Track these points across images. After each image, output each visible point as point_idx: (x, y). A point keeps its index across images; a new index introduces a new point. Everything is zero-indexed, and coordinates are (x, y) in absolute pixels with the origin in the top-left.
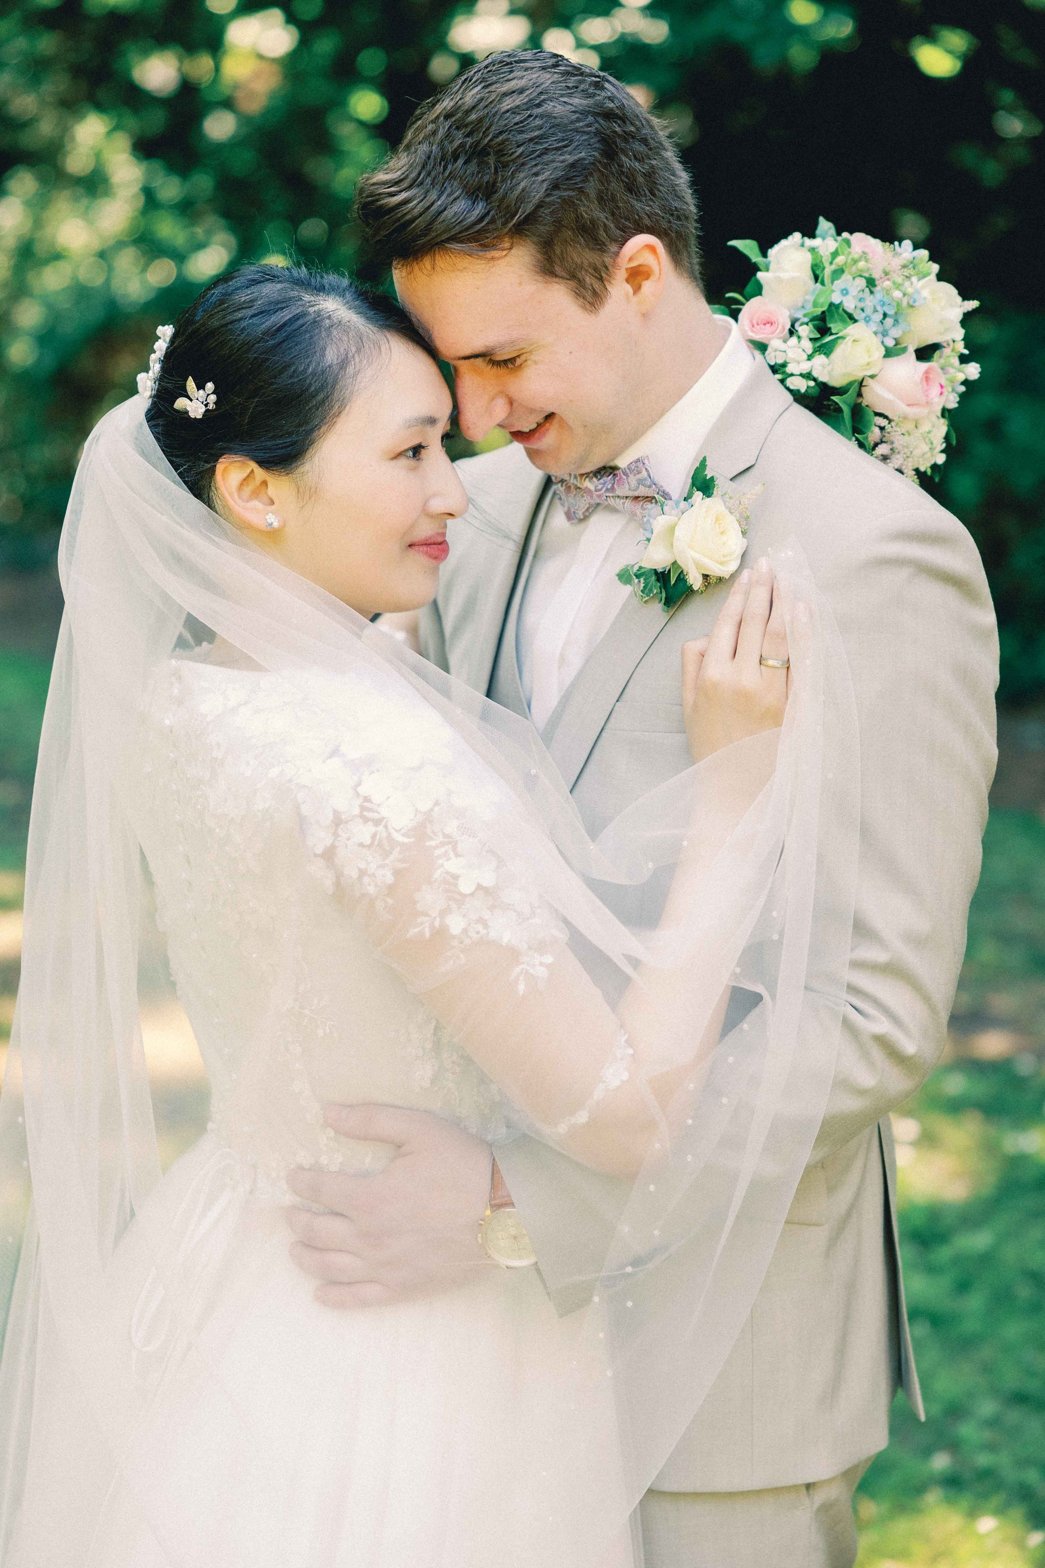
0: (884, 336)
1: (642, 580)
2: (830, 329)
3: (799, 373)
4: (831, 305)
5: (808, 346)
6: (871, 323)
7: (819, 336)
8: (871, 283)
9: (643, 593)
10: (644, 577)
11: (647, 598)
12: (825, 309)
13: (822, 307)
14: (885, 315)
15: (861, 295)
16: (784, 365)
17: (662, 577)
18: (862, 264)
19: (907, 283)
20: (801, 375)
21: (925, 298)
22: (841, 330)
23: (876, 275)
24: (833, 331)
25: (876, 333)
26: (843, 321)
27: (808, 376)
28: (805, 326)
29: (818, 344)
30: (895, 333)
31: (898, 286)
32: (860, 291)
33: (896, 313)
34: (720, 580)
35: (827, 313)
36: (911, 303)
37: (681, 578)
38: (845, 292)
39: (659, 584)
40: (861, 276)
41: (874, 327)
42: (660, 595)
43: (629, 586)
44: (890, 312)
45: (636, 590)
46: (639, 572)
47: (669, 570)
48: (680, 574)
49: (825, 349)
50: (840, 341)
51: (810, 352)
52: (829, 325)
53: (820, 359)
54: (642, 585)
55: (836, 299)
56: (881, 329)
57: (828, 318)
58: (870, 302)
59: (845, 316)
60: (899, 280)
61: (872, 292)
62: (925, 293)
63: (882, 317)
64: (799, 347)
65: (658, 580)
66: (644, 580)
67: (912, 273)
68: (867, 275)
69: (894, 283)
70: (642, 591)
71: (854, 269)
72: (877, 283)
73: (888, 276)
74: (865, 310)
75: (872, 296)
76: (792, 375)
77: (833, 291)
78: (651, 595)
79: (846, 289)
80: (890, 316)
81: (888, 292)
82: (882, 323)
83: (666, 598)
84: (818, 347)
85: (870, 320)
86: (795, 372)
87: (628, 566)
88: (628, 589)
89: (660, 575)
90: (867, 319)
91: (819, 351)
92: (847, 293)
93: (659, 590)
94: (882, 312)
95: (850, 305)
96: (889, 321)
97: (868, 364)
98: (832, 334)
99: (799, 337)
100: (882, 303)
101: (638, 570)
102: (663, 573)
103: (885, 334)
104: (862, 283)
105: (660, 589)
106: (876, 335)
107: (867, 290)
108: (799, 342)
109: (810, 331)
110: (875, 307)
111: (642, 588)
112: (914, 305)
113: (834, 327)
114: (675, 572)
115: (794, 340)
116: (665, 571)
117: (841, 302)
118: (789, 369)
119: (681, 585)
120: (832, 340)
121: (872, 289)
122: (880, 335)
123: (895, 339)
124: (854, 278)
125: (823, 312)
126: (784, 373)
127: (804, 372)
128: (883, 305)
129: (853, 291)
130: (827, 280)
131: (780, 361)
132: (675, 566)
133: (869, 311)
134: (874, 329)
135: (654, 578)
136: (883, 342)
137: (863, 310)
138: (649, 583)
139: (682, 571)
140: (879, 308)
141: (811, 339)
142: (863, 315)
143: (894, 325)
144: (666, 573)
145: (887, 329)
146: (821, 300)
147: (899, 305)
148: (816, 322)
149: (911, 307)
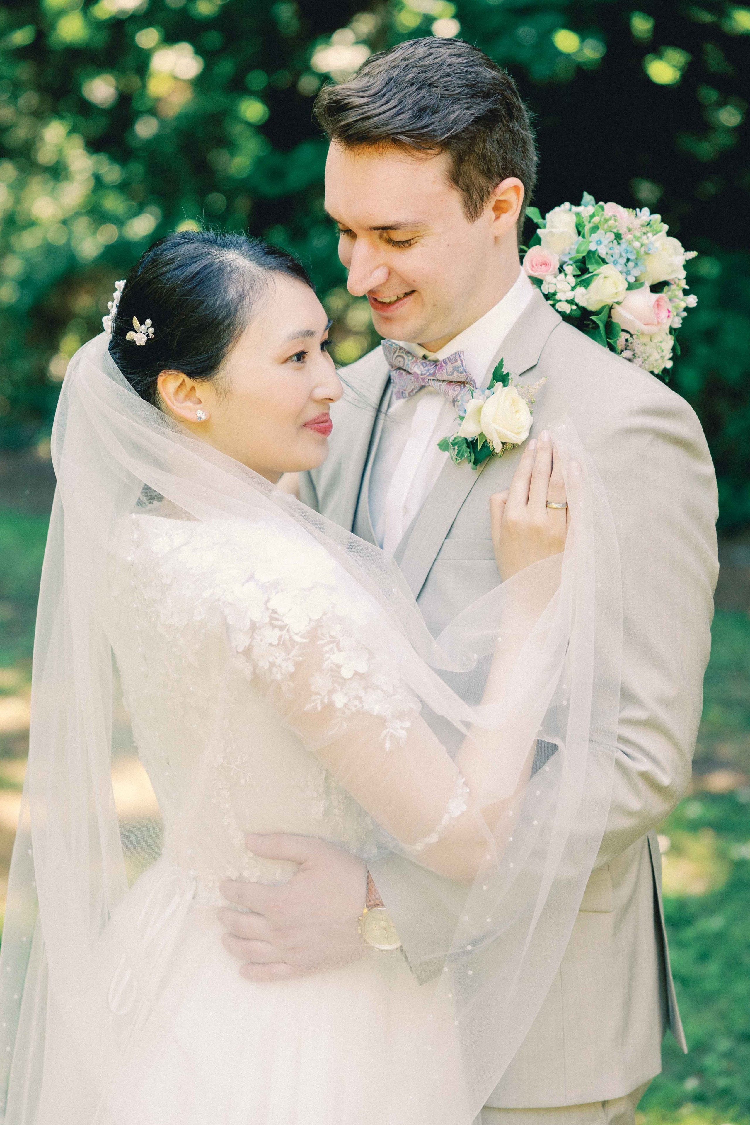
0: (627, 274)
1: (456, 447)
2: (588, 269)
3: (565, 300)
4: (590, 252)
5: (572, 281)
6: (618, 265)
7: (580, 273)
8: (618, 237)
9: (458, 457)
10: (457, 445)
11: (460, 461)
12: (584, 254)
13: (582, 253)
14: (628, 260)
15: (611, 245)
16: (554, 294)
17: (472, 444)
18: (611, 222)
19: (645, 237)
20: (567, 301)
21: (657, 248)
22: (595, 270)
23: (621, 232)
24: (591, 270)
25: (621, 272)
26: (597, 263)
27: (571, 302)
28: (570, 267)
29: (580, 279)
30: (636, 272)
31: (638, 239)
32: (609, 242)
33: (636, 259)
34: (514, 446)
35: (586, 258)
36: (647, 251)
37: (485, 445)
38: (599, 243)
39: (469, 450)
40: (611, 231)
41: (620, 267)
42: (470, 458)
43: (446, 452)
44: (632, 257)
45: (452, 455)
46: (454, 442)
47: (477, 440)
48: (484, 442)
49: (586, 284)
50: (595, 277)
51: (573, 284)
52: (588, 266)
53: (581, 290)
54: (456, 451)
55: (593, 247)
56: (625, 270)
57: (587, 262)
58: (617, 249)
59: (600, 260)
60: (638, 234)
61: (619, 244)
62: (657, 244)
63: (625, 261)
64: (566, 281)
65: (468, 447)
66: (458, 447)
67: (649, 230)
68: (615, 231)
69: (635, 237)
70: (456, 455)
71: (606, 226)
72: (622, 237)
73: (630, 232)
74: (614, 256)
75: (618, 246)
76: (560, 301)
77: (591, 242)
78: (463, 458)
79: (600, 241)
80: (632, 261)
81: (630, 242)
82: (626, 266)
83: (475, 460)
84: (579, 282)
85: (617, 263)
86: (562, 299)
87: (446, 438)
88: (447, 454)
89: (470, 444)
90: (615, 262)
91: (580, 284)
92: (601, 243)
93: (469, 454)
94: (626, 257)
95: (602, 251)
96: (631, 264)
97: (616, 293)
98: (590, 273)
99: (566, 275)
100: (626, 251)
101: (453, 440)
102: (472, 442)
103: (628, 273)
104: (612, 236)
105: (470, 452)
107: (615, 241)
108: (565, 277)
109: (574, 270)
110: (621, 254)
111: (456, 453)
112: (649, 252)
113: (591, 267)
114: (480, 442)
115: (562, 276)
116: (474, 440)
117: (596, 250)
118: (558, 297)
119: (485, 450)
120: (589, 277)
121: (619, 241)
122: (624, 274)
123: (636, 277)
124: (606, 233)
125: (584, 257)
126: (554, 300)
127: (569, 299)
129: (605, 242)
130: (587, 235)
131: (551, 291)
132: (481, 437)
133: (616, 256)
134: (620, 269)
135: (465, 445)
136: (626, 279)
137: (612, 256)
138: (461, 449)
139: (486, 441)
140: (624, 254)
141: (574, 276)
142: (612, 259)
143: (635, 267)
144: (475, 441)
145: (630, 269)
146: (582, 248)
147: (638, 252)
148: (578, 264)
149: (647, 254)
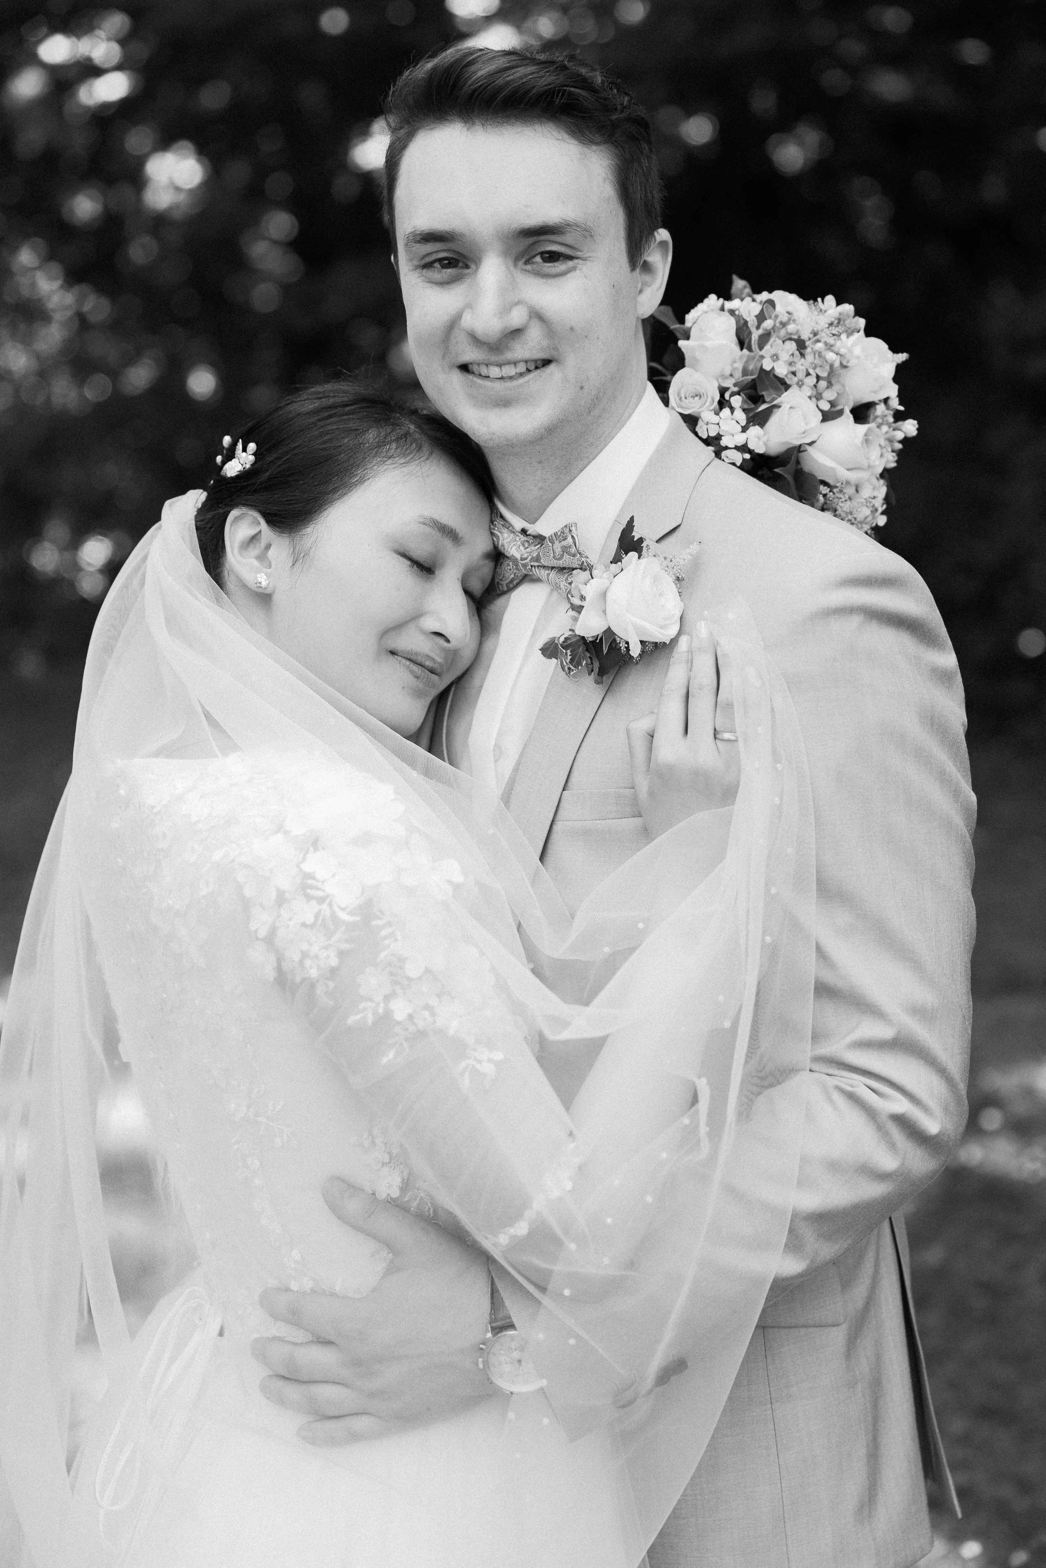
0: (818, 399)
1: (569, 652)
2: (762, 396)
3: (734, 446)
4: (762, 371)
5: (741, 417)
6: (804, 387)
7: (752, 405)
8: (801, 345)
9: (571, 665)
10: (571, 648)
11: (575, 670)
12: (754, 376)
13: (752, 374)
14: (818, 378)
15: (792, 359)
16: (717, 438)
17: (593, 646)
18: (791, 328)
19: (838, 344)
20: (737, 448)
21: (858, 358)
22: (774, 399)
23: (805, 338)
24: (767, 399)
26: (775, 387)
27: (743, 448)
28: (737, 397)
29: (751, 414)
30: (830, 395)
31: (829, 347)
32: (790, 356)
33: (829, 374)
35: (758, 381)
36: (845, 363)
37: (614, 646)
38: (775, 357)
39: (588, 655)
40: (790, 339)
41: (807, 391)
42: (590, 665)
44: (824, 374)
45: (563, 662)
46: (566, 643)
48: (611, 644)
49: (758, 419)
50: (775, 410)
51: (743, 422)
52: (761, 392)
53: (755, 430)
54: (570, 656)
55: (767, 365)
56: (814, 393)
57: (759, 386)
58: (801, 366)
59: (776, 381)
60: (831, 341)
61: (803, 356)
62: (857, 351)
63: (815, 380)
64: (733, 419)
65: (588, 649)
66: (571, 651)
67: (841, 331)
68: (796, 337)
69: (826, 344)
70: (571, 660)
71: (783, 332)
72: (807, 345)
73: (818, 337)
74: (797, 375)
75: (803, 360)
76: (727, 448)
77: (762, 357)
78: (579, 666)
79: (776, 355)
80: (823, 379)
81: (819, 354)
82: (815, 386)
83: (599, 669)
84: (751, 417)
85: (803, 384)
86: (729, 445)
87: (553, 638)
88: (556, 661)
89: (591, 645)
90: (800, 383)
91: (752, 420)
92: (778, 358)
93: (589, 660)
94: (815, 375)
95: (781, 370)
96: (823, 384)
97: (805, 431)
98: (764, 402)
99: (732, 409)
100: (813, 365)
102: (593, 642)
103: (818, 397)
104: (792, 346)
105: (591, 659)
106: (810, 399)
107: (797, 353)
108: (732, 413)
109: (744, 401)
110: (807, 370)
112: (848, 365)
113: (766, 394)
114: (607, 641)
115: (726, 411)
117: (773, 368)
118: (724, 442)
119: (614, 653)
120: (764, 409)
121: (802, 351)
122: (814, 399)
123: (830, 402)
124: (783, 342)
125: (753, 380)
127: (739, 445)
128: (814, 368)
129: (785, 356)
130: (754, 346)
131: (713, 434)
132: (608, 635)
133: (801, 375)
134: (809, 394)
135: (583, 647)
136: (817, 406)
137: (794, 373)
138: (577, 653)
139: (616, 639)
140: (811, 371)
141: (744, 410)
142: (795, 379)
143: (828, 388)
144: (598, 641)
145: (820, 391)
146: (751, 367)
147: (831, 366)
148: (748, 391)
149: (843, 367)
